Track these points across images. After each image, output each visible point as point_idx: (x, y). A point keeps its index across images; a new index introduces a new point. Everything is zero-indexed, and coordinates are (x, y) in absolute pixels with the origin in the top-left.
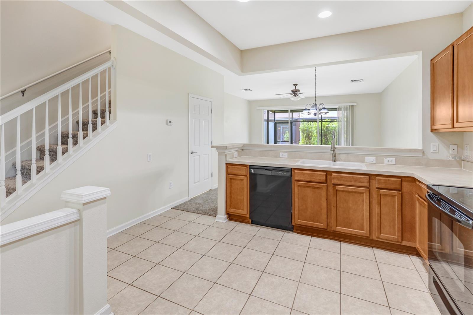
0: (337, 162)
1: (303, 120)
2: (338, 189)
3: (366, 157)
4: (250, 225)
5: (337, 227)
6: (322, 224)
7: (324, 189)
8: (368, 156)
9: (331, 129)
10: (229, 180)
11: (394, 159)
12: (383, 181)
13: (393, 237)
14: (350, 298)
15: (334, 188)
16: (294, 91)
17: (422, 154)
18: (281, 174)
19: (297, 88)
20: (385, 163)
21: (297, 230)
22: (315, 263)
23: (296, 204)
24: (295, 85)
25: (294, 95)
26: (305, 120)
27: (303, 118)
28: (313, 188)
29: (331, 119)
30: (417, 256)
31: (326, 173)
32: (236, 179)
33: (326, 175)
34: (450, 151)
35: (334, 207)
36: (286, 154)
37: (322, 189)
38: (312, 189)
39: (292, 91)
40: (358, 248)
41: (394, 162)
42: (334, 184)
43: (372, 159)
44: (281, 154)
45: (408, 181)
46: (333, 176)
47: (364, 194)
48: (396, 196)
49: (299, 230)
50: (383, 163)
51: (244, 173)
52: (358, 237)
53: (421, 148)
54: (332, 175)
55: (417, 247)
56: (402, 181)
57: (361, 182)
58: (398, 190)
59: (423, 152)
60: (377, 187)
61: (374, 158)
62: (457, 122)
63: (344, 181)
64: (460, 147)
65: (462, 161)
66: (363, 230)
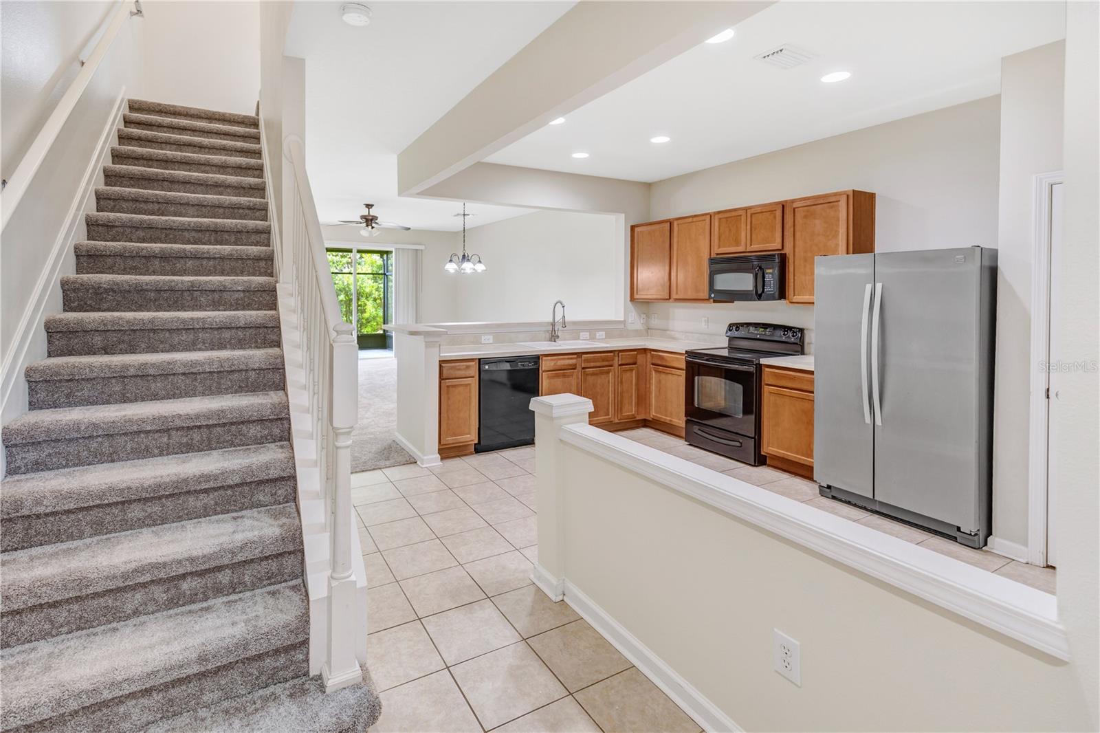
0: (559, 342)
2: (587, 373)
3: (580, 333)
7: (574, 376)
8: (583, 332)
10: (446, 388)
11: (604, 333)
12: (624, 357)
13: (631, 413)
15: (584, 373)
16: (366, 217)
17: (623, 325)
18: (528, 364)
19: (373, 212)
20: (597, 338)
24: (369, 206)
25: (365, 224)
30: (643, 428)
31: (576, 356)
32: (456, 385)
33: (577, 358)
34: (642, 320)
36: (491, 337)
37: (572, 377)
38: (561, 379)
39: (363, 217)
41: (604, 337)
42: (583, 368)
43: (586, 335)
44: (483, 338)
45: (641, 353)
46: (583, 358)
47: (609, 374)
48: (633, 370)
50: (595, 338)
51: (473, 371)
53: (622, 319)
55: (653, 416)
56: (637, 354)
57: (607, 361)
58: (635, 364)
59: (624, 322)
60: (620, 363)
61: (588, 333)
62: (677, 293)
63: (594, 362)
64: (648, 317)
65: (648, 330)
66: (608, 415)
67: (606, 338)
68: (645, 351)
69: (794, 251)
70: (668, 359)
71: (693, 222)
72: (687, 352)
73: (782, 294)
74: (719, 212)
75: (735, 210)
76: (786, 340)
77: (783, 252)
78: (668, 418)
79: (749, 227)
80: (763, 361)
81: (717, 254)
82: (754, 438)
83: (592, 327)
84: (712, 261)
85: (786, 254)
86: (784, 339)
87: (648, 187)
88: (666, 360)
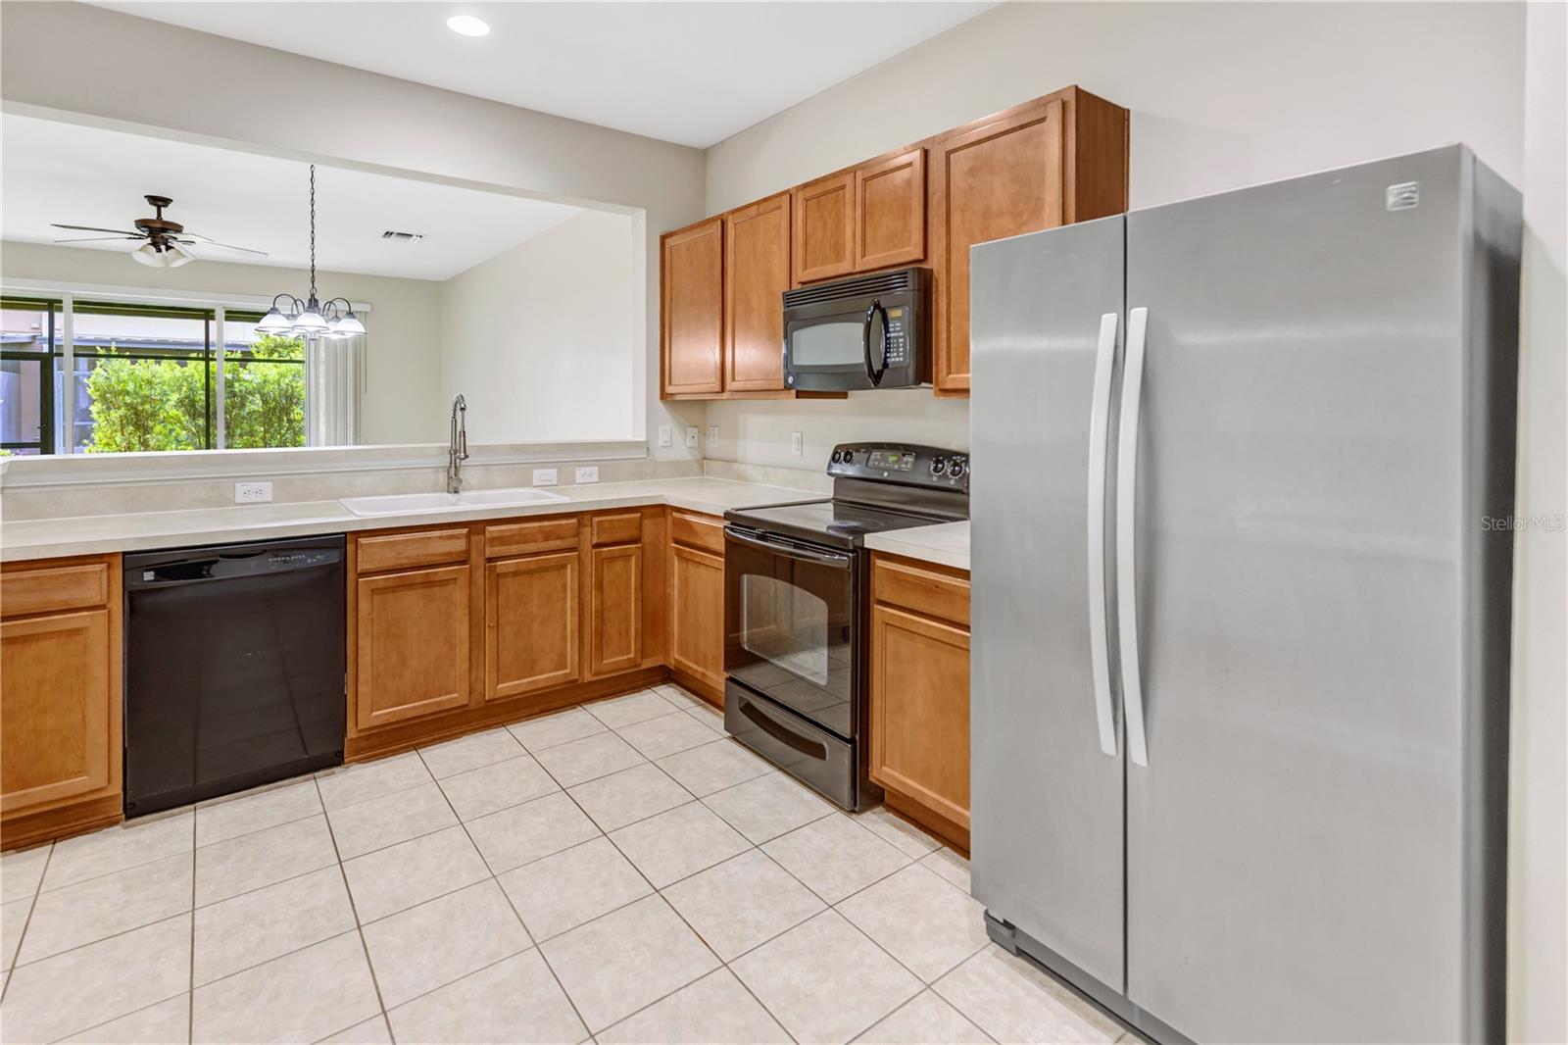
0: (464, 494)
1: (108, 349)
2: (504, 570)
3: (535, 471)
4: (125, 828)
5: (500, 686)
6: (455, 695)
7: (463, 581)
8: (541, 468)
9: (244, 389)
11: (595, 469)
12: (607, 525)
13: (625, 657)
14: (630, 831)
15: (492, 570)
16: (152, 225)
17: (645, 451)
18: (305, 560)
19: (168, 215)
20: (577, 481)
21: (357, 752)
22: (490, 809)
23: (365, 659)
24: (159, 202)
25: (149, 240)
26: (118, 349)
27: (110, 342)
28: (424, 587)
29: (242, 352)
30: (663, 684)
31: (467, 530)
32: (32, 636)
33: (468, 536)
34: (688, 441)
35: (492, 627)
36: (267, 487)
37: (455, 583)
38: (420, 591)
39: (142, 223)
40: (555, 720)
41: (595, 478)
42: (490, 560)
43: (549, 474)
44: (239, 488)
45: (653, 516)
46: (488, 535)
47: (566, 568)
48: (631, 555)
49: (365, 749)
50: (573, 482)
51: (92, 593)
52: (544, 695)
53: (643, 439)
54: (484, 533)
55: (676, 660)
56: (641, 519)
57: (560, 538)
58: (636, 541)
59: (645, 446)
60: (595, 541)
61: (554, 471)
62: (733, 379)
63: (518, 543)
64: (703, 432)
65: (703, 462)
66: (565, 668)
67: (600, 480)
68: (662, 510)
69: (948, 261)
70: (698, 529)
71: (759, 214)
72: (727, 516)
73: (924, 372)
74: (805, 186)
75: (834, 175)
76: (942, 484)
77: (924, 266)
78: (700, 669)
79: (859, 212)
80: (872, 541)
81: (803, 283)
82: (852, 741)
83: (566, 456)
84: (789, 299)
85: (932, 270)
86: (934, 480)
87: (700, 157)
88: (696, 534)
